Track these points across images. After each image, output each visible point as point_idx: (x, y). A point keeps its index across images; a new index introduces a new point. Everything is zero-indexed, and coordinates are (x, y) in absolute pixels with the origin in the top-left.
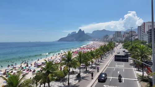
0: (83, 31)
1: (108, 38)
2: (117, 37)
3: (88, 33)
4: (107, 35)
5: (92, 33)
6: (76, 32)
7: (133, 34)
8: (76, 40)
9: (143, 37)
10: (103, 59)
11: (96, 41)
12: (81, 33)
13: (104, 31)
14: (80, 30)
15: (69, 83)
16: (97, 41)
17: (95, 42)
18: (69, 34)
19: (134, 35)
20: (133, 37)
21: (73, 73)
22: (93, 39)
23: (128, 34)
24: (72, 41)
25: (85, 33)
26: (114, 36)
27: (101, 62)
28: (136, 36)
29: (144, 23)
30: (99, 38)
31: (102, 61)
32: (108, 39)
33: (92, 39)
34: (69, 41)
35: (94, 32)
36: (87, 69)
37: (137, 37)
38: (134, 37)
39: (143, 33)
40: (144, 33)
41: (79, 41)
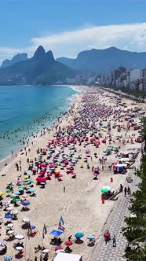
0: (50, 53)
1: (124, 78)
6: (26, 55)
8: (29, 82)
11: (89, 85)
13: (113, 51)
14: (41, 49)
16: (92, 84)
18: (7, 61)
22: (81, 77)
30: (99, 76)
32: (125, 83)
33: (77, 77)
35: (83, 55)
41: (37, 83)
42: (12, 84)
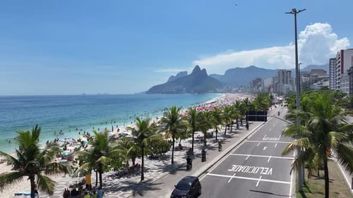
0: (204, 70)
1: (260, 86)
2: (281, 84)
3: (215, 75)
4: (259, 80)
5: (225, 75)
6: (186, 72)
7: (319, 77)
8: (188, 91)
9: (339, 83)
10: (241, 127)
11: (234, 93)
12: (199, 73)
13: (252, 68)
14: (197, 67)
15: (173, 162)
16: (237, 91)
17: (231, 95)
18: (172, 77)
19: (320, 79)
20: (319, 82)
21: (180, 148)
22: (228, 87)
23: (308, 76)
24: (179, 91)
25: (208, 74)
26: (276, 82)
27: (236, 133)
28: (325, 80)
29: (342, 51)
30: (242, 86)
31: (238, 131)
32: (260, 89)
33: (225, 88)
34: (172, 93)
35: (229, 72)
36: (207, 144)
37: (327, 84)
38: (322, 84)
39: (339, 75)
40: (342, 73)
41: (195, 92)
42: (177, 93)
